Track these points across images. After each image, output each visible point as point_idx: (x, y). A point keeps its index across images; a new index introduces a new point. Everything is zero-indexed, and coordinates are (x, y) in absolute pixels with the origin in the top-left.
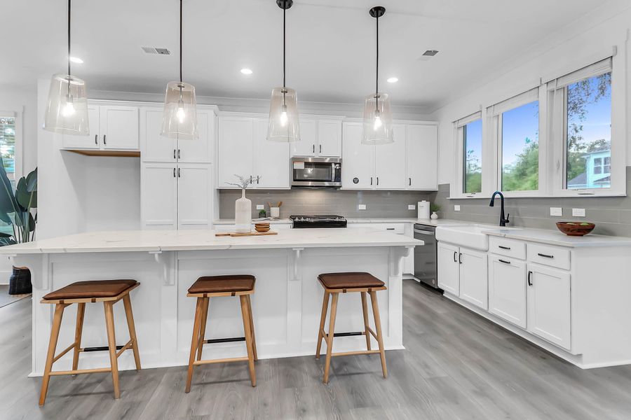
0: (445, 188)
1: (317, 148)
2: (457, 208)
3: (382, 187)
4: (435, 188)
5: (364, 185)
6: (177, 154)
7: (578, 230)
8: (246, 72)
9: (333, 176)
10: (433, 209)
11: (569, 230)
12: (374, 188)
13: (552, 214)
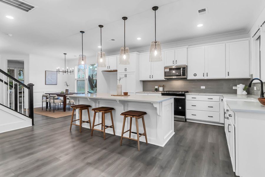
1: (175, 62)
3: (209, 77)
5: (199, 77)
6: (126, 70)
8: (139, 39)
9: (181, 73)
12: (206, 78)
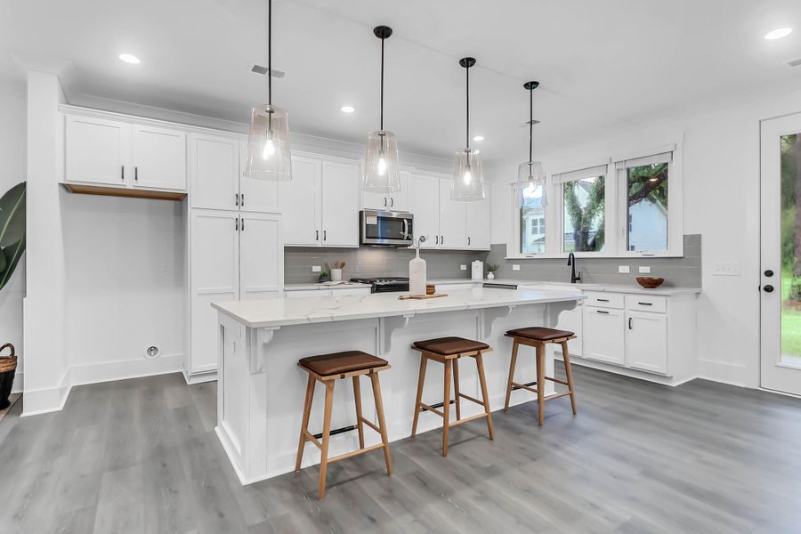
0: (503, 248)
1: (389, 201)
2: (516, 267)
3: (446, 246)
4: (487, 248)
5: (430, 244)
6: (239, 200)
7: (651, 283)
8: (348, 109)
10: (488, 269)
11: (649, 284)
12: (439, 247)
13: (620, 271)
